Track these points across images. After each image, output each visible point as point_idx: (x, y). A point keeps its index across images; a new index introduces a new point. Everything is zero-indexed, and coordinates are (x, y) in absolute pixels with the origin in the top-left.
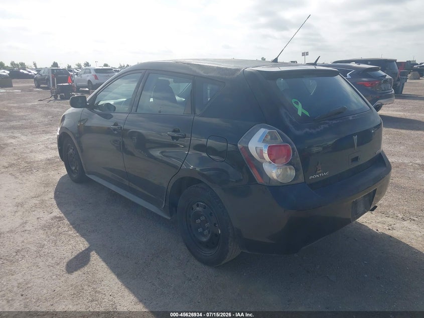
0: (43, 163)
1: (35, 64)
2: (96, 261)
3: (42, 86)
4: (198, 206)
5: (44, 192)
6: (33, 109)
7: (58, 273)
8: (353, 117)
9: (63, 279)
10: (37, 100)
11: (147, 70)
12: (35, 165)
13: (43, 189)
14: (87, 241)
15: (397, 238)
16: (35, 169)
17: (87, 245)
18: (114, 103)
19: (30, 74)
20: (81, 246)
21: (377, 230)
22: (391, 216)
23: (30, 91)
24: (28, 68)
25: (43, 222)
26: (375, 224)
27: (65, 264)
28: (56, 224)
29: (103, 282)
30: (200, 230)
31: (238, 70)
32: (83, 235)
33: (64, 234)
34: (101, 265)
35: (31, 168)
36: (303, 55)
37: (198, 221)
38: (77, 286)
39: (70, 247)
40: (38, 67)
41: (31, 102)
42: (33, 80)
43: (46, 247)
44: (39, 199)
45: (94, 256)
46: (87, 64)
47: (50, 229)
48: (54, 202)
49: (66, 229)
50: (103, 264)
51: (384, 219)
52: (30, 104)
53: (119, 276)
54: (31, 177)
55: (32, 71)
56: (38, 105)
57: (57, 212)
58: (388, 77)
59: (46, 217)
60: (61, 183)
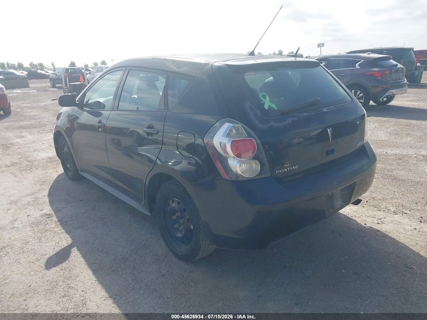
0: (44, 161)
1: (53, 65)
2: (76, 257)
3: (57, 85)
4: (173, 202)
5: (40, 190)
6: (45, 108)
7: (37, 269)
8: (328, 109)
9: (40, 275)
10: (50, 100)
11: (127, 67)
12: (36, 163)
13: (39, 187)
14: (71, 237)
15: (385, 233)
16: (35, 168)
17: (70, 241)
18: (104, 101)
19: (47, 74)
20: (64, 242)
21: (365, 224)
22: (383, 210)
23: (45, 91)
24: (46, 68)
25: (32, 219)
26: (365, 218)
27: (45, 260)
28: (44, 221)
29: (78, 278)
30: (176, 226)
31: (207, 64)
32: (68, 232)
33: (50, 231)
34: (80, 260)
35: (31, 166)
36: (318, 47)
37: (174, 217)
38: (52, 282)
39: (54, 243)
40: (56, 67)
41: (44, 102)
42: (49, 80)
43: (30, 244)
44: (33, 196)
45: (75, 252)
46: (104, 63)
47: (37, 226)
48: (47, 199)
49: (53, 226)
50: (82, 260)
51: (375, 213)
52: (43, 104)
53: (95, 272)
54: (29, 175)
55: (49, 71)
56: (50, 104)
57: (48, 209)
58: (400, 66)
59: (36, 214)
60: (57, 181)
